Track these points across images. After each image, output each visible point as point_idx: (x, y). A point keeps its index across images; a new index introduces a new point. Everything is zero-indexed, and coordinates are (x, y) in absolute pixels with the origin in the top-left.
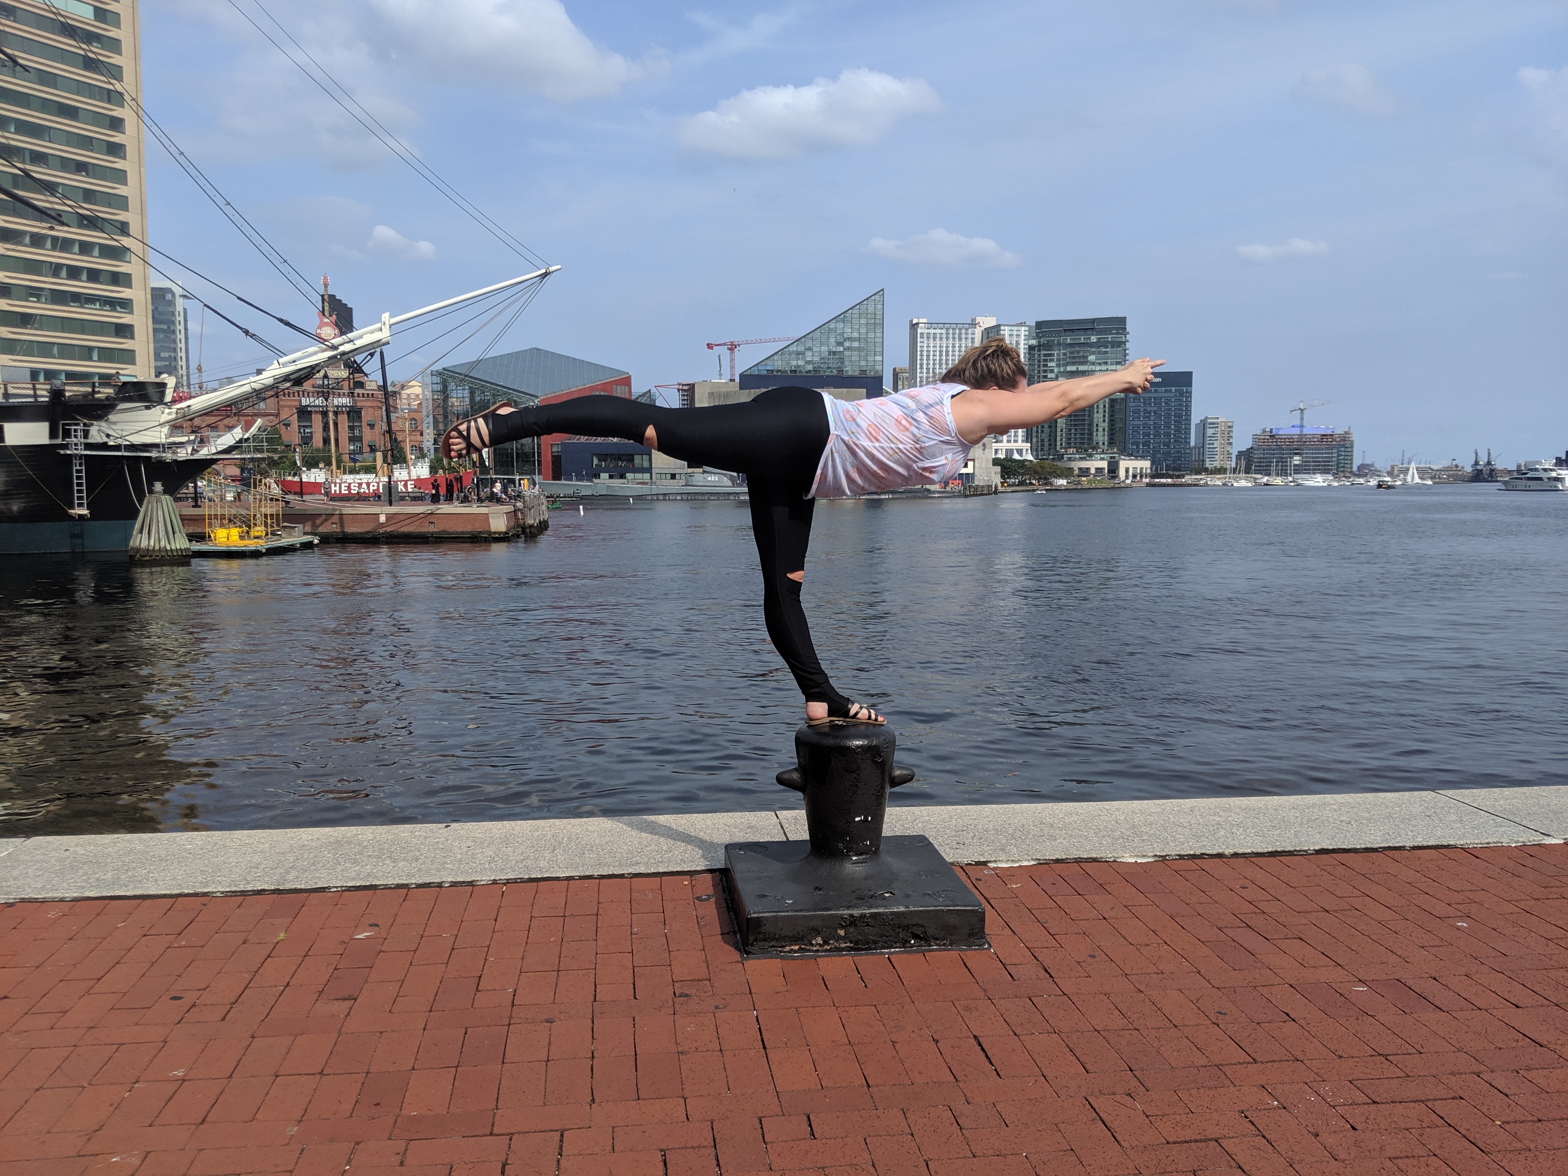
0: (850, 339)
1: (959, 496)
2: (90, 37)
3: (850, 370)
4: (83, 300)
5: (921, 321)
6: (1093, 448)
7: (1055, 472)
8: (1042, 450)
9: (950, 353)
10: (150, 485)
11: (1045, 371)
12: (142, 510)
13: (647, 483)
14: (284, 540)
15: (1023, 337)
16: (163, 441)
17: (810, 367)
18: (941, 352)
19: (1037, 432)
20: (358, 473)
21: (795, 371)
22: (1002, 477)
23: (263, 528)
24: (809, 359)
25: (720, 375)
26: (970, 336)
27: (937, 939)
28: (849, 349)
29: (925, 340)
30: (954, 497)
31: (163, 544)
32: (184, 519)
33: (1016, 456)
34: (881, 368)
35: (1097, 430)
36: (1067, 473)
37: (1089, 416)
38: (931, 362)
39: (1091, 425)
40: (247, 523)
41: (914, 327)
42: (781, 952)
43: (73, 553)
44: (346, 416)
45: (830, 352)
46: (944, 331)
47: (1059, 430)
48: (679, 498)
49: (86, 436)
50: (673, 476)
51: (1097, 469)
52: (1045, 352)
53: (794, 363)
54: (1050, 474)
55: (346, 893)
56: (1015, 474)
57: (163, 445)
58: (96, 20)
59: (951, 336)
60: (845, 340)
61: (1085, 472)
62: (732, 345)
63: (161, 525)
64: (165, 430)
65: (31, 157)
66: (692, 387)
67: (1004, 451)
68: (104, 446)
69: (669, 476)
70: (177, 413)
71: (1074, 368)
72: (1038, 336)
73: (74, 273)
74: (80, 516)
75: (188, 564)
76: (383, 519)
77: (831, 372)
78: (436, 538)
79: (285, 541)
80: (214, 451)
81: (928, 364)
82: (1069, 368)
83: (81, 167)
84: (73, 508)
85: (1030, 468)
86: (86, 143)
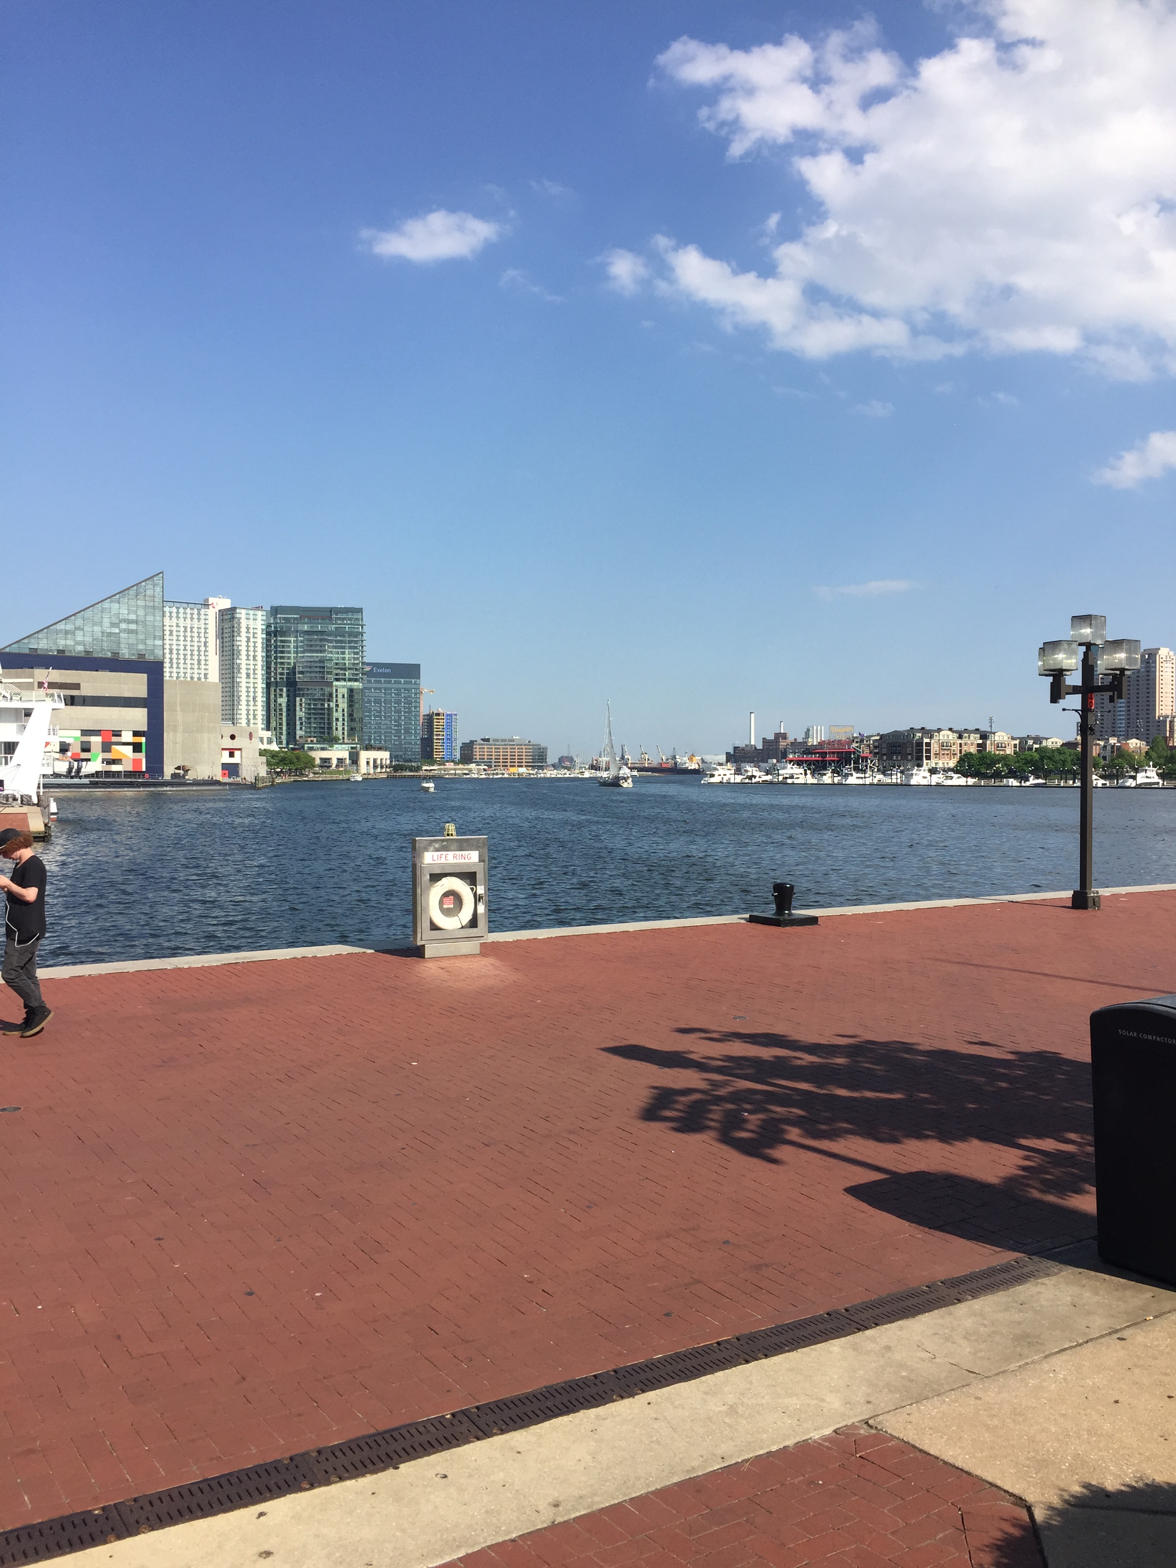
0: (126, 621)
3: (126, 653)
6: (334, 739)
9: (182, 634)
11: (282, 658)
15: (260, 622)
17: (80, 648)
18: (171, 632)
21: (63, 652)
24: (80, 639)
26: (203, 617)
28: (125, 631)
34: (160, 653)
35: (337, 720)
39: (330, 719)
45: (103, 634)
46: (174, 610)
47: (298, 718)
51: (338, 759)
52: (282, 639)
53: (62, 642)
59: (181, 616)
61: (326, 762)
72: (274, 622)
77: (105, 654)
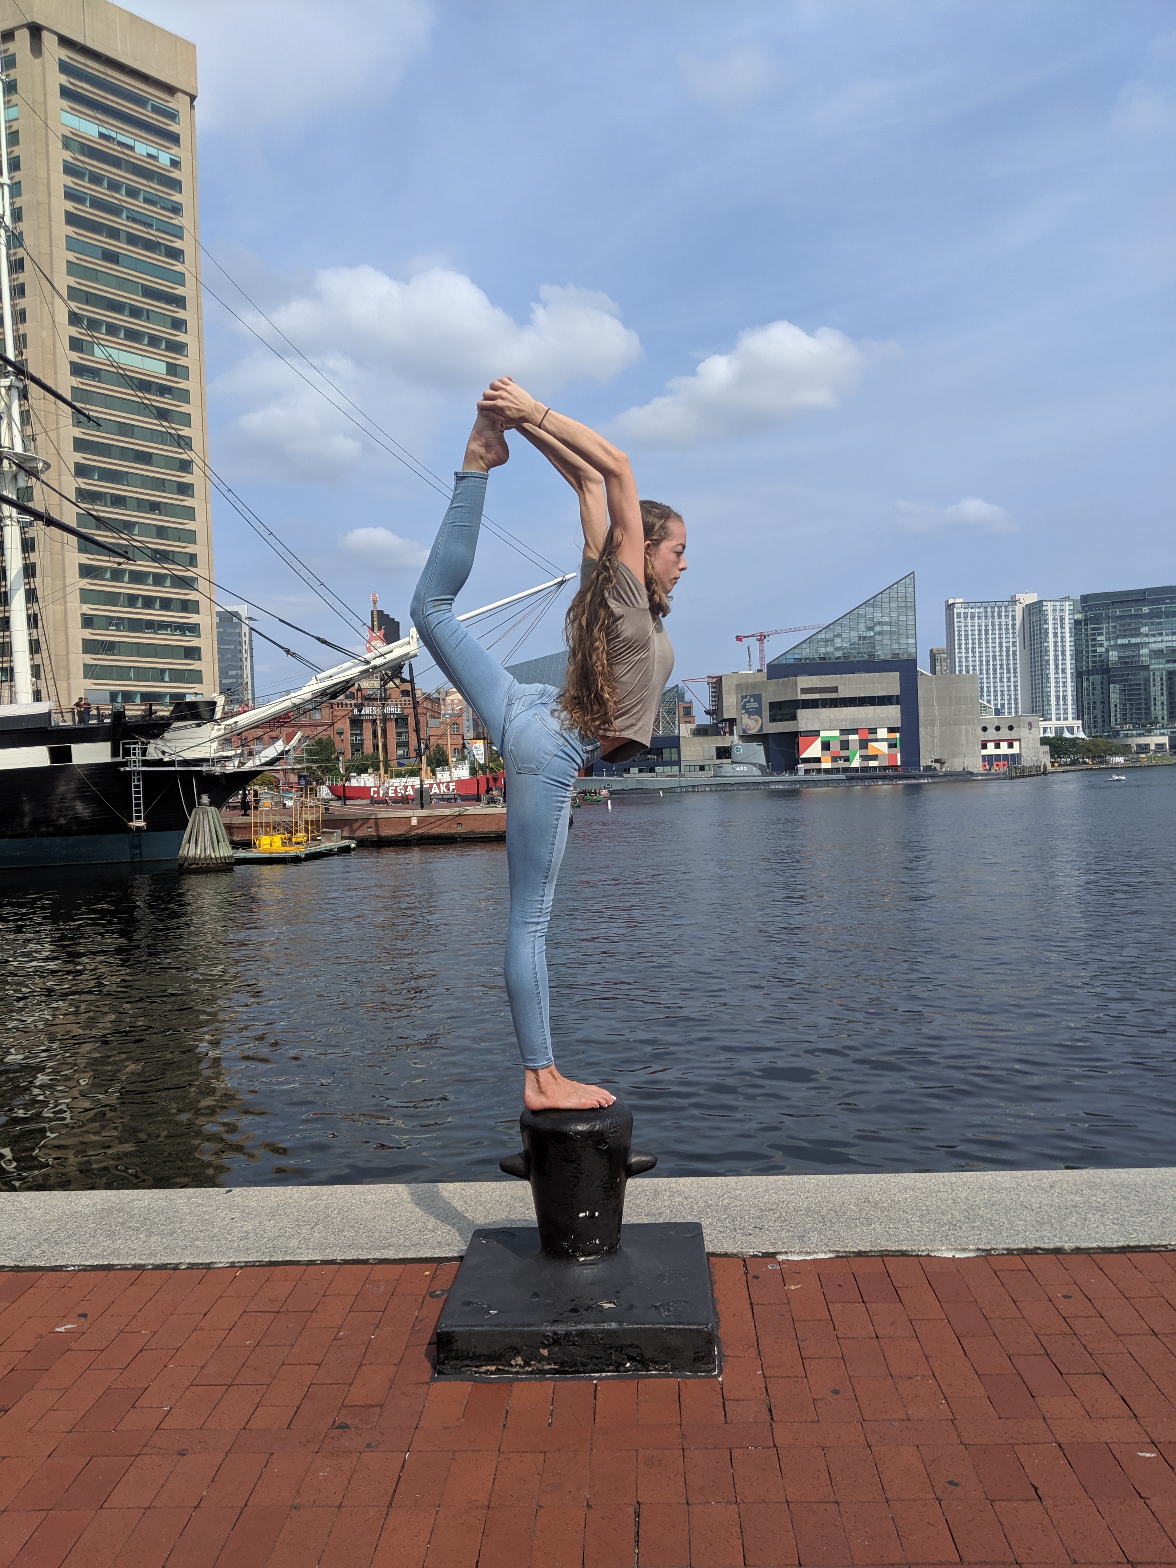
0: (880, 623)
1: (1004, 779)
2: (163, 390)
3: (882, 654)
4: (156, 627)
5: (957, 601)
6: (1152, 724)
7: (1110, 750)
8: (1095, 727)
9: (990, 632)
10: (199, 798)
11: (1094, 646)
12: (191, 820)
13: (676, 776)
14: (323, 845)
15: (1067, 612)
16: (213, 755)
17: (839, 654)
18: (980, 631)
19: (1089, 708)
20: (404, 777)
21: (824, 658)
22: (1052, 756)
23: (304, 834)
24: (839, 645)
25: (750, 666)
26: (1010, 614)
27: (656, 1363)
28: (880, 633)
29: (963, 619)
30: (999, 779)
31: (208, 853)
32: (229, 828)
33: (1067, 735)
34: (914, 650)
35: (1155, 704)
36: (1124, 750)
37: (1145, 690)
38: (970, 641)
39: (1147, 699)
40: (290, 829)
41: (950, 607)
42: (476, 1373)
43: (132, 862)
44: (394, 723)
45: (860, 638)
46: (982, 610)
47: (1112, 705)
48: (708, 789)
49: (144, 754)
50: (702, 768)
51: (1157, 745)
52: (1092, 626)
53: (823, 650)
54: (1105, 751)
55: (82, 1273)
56: (1066, 753)
57: (213, 759)
58: (168, 374)
59: (990, 614)
60: (875, 625)
61: (1144, 748)
62: (761, 636)
63: (207, 835)
64: (215, 745)
65: (111, 500)
66: (720, 679)
67: (1053, 730)
68: (160, 763)
69: (698, 768)
70: (225, 729)
71: (1125, 641)
72: (1084, 610)
73: (148, 602)
74: (138, 828)
75: (231, 870)
76: (414, 822)
77: (862, 657)
78: (463, 838)
79: (325, 845)
80: (258, 763)
81: (966, 644)
82: (1120, 641)
83: (154, 507)
84: (132, 821)
85: (1083, 746)
86: (159, 484)
